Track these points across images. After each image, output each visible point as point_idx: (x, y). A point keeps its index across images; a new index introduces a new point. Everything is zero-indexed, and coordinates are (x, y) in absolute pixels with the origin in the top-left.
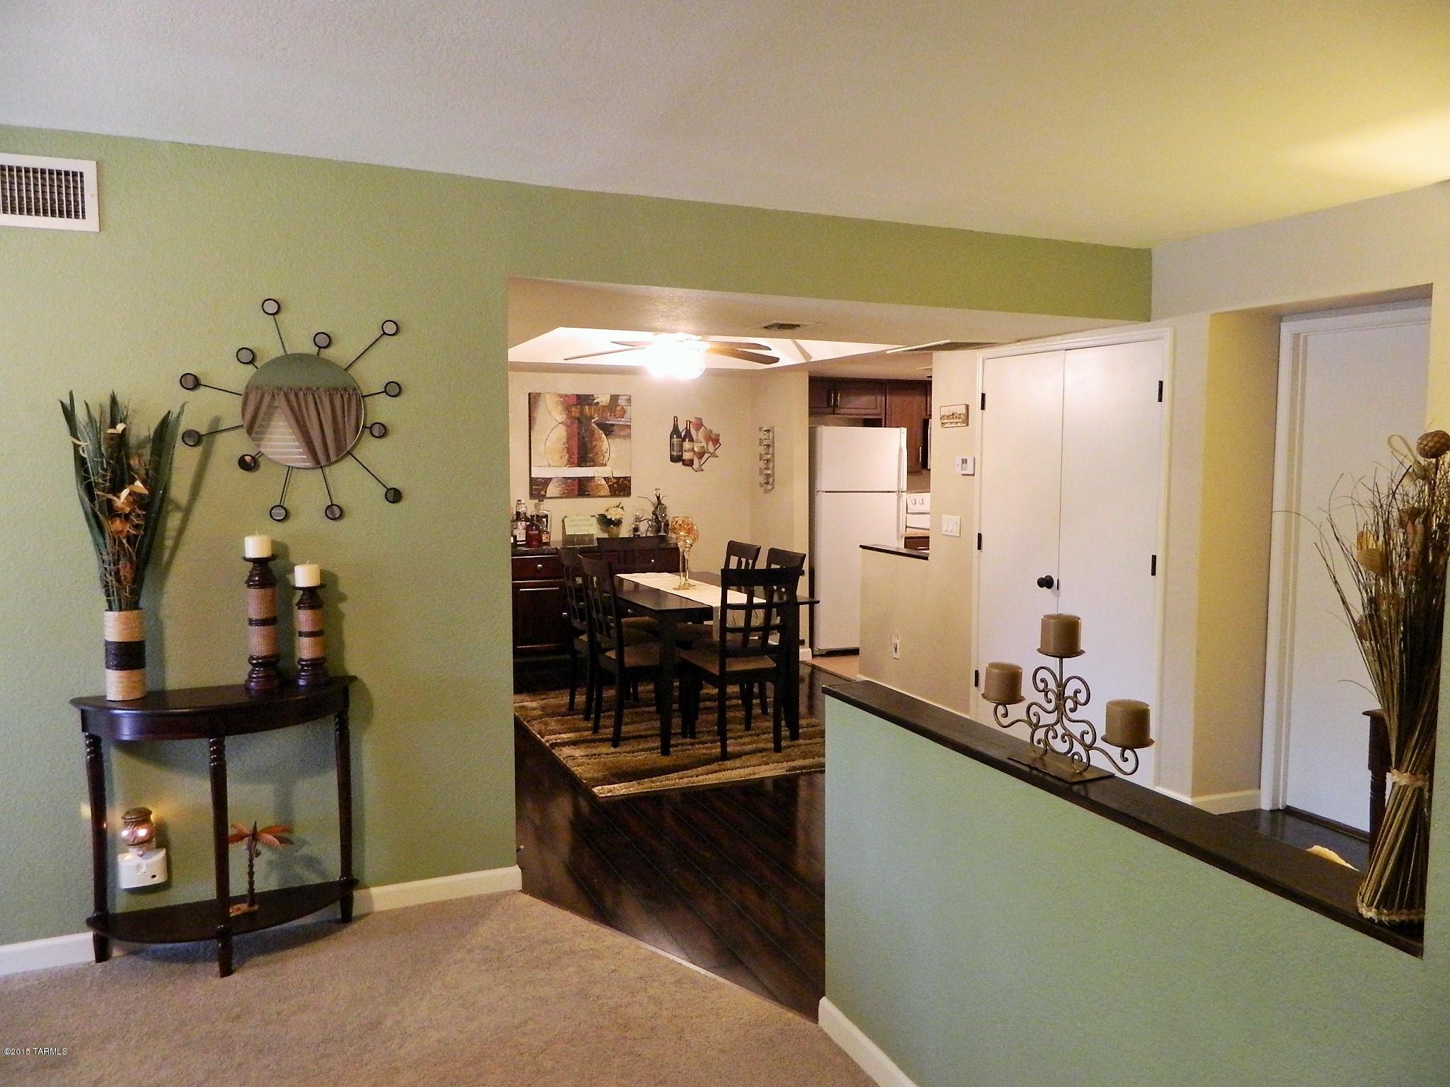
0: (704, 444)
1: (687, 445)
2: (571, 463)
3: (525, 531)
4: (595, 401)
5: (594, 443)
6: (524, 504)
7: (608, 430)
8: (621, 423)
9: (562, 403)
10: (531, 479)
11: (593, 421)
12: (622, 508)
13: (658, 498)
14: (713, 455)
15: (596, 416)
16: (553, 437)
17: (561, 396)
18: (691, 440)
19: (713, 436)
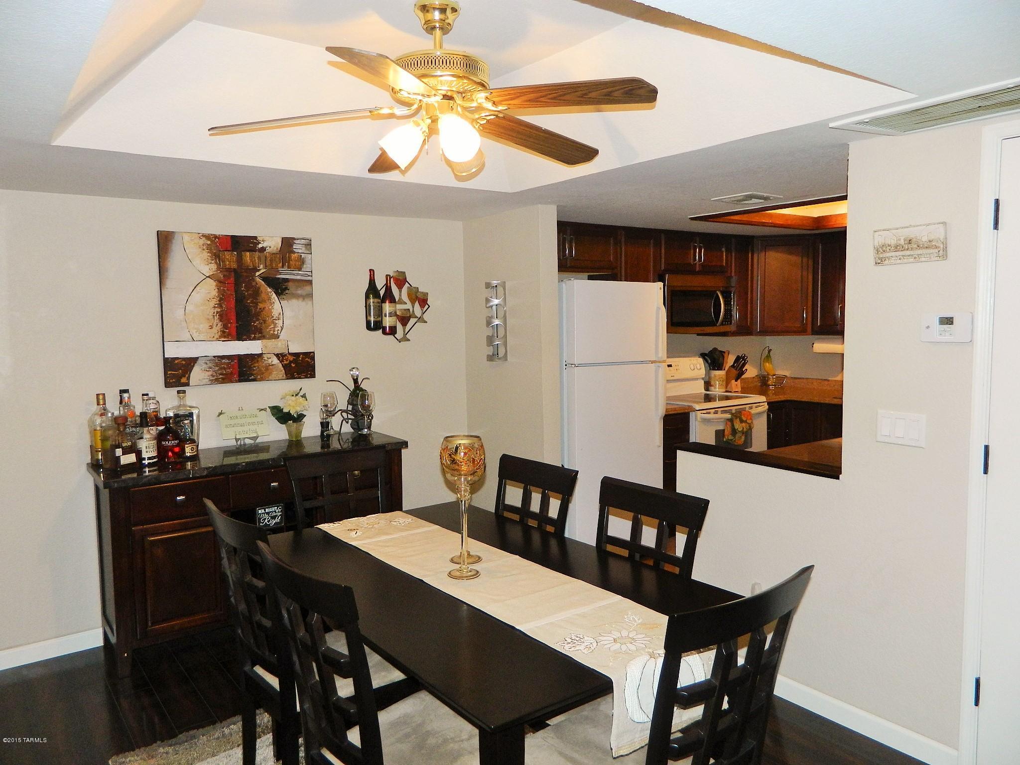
0: (409, 306)
1: (387, 307)
2: (226, 335)
3: (155, 442)
4: (260, 246)
5: (261, 306)
6: (154, 398)
7: (280, 287)
8: (299, 277)
9: (209, 248)
10: (166, 360)
11: (257, 274)
12: (304, 396)
13: (356, 381)
14: (421, 320)
15: (261, 267)
16: (197, 297)
17: (207, 237)
18: (393, 300)
19: (419, 295)
